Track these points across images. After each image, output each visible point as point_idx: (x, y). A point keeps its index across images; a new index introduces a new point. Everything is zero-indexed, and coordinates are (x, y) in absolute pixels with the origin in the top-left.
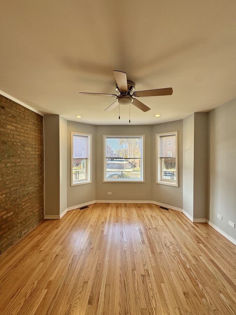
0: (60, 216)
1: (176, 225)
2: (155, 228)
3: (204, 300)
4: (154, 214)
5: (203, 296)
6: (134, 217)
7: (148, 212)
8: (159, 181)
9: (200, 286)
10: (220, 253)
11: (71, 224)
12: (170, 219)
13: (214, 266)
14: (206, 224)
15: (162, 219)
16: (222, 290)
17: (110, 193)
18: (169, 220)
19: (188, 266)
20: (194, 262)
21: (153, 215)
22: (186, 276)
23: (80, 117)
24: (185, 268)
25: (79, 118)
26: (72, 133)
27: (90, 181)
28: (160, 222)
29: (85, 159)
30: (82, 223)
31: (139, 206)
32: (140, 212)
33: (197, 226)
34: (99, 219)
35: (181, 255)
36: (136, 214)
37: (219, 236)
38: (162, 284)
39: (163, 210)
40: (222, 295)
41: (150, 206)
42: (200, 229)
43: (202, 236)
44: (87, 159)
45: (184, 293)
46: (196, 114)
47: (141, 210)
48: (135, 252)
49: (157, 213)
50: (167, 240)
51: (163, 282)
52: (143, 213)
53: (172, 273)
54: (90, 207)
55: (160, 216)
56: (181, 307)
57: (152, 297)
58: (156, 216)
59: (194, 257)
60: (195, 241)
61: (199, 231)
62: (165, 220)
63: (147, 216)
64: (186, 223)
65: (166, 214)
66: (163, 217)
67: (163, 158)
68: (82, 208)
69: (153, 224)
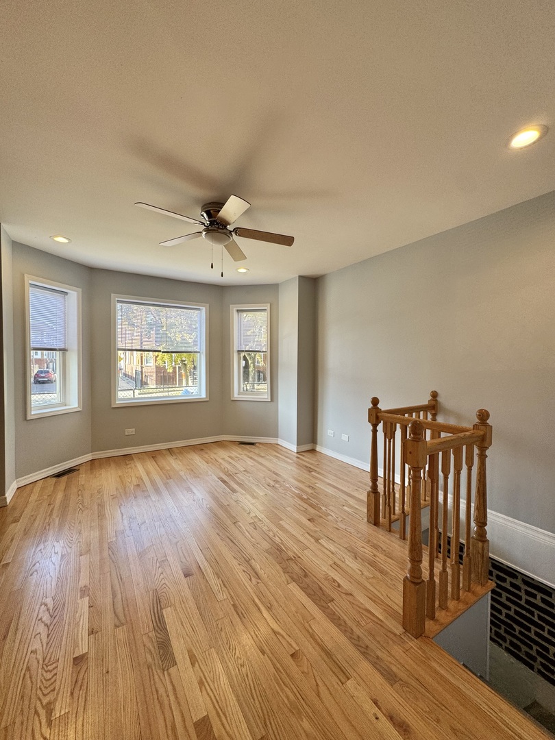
0: (6, 498)
1: (275, 460)
2: (244, 471)
3: (330, 517)
4: (234, 454)
5: (329, 515)
6: (200, 464)
7: (222, 454)
8: (236, 395)
9: (323, 508)
10: (335, 475)
11: (52, 506)
12: (263, 455)
13: (332, 488)
14: (313, 451)
15: (251, 458)
16: (344, 504)
17: (130, 431)
18: (262, 457)
19: (305, 497)
20: (309, 491)
21: (233, 456)
22: (306, 506)
23: (66, 241)
24: (302, 499)
25: (60, 242)
26: (28, 280)
27: (76, 406)
28: (249, 463)
29: (60, 350)
30: (82, 497)
31: (200, 448)
32: (206, 456)
33: (304, 456)
34: (122, 482)
35: (293, 489)
36: (201, 460)
37: (332, 460)
38: (281, 522)
39: (248, 447)
40: (345, 508)
41: (220, 444)
42: (308, 458)
43: (311, 464)
44: (64, 350)
45: (309, 520)
46: (301, 277)
47: (206, 453)
48: (226, 504)
49: (237, 452)
50: (267, 479)
51: (282, 519)
52: (213, 456)
53: (289, 509)
54: (82, 470)
55: (245, 455)
56: (309, 531)
57: (274, 536)
58: (238, 456)
59: (309, 487)
60: (305, 471)
61: (307, 460)
62: (256, 458)
63: (223, 459)
64: (287, 455)
65: (253, 450)
66: (251, 455)
67: (243, 351)
68: (59, 475)
69: (238, 466)
